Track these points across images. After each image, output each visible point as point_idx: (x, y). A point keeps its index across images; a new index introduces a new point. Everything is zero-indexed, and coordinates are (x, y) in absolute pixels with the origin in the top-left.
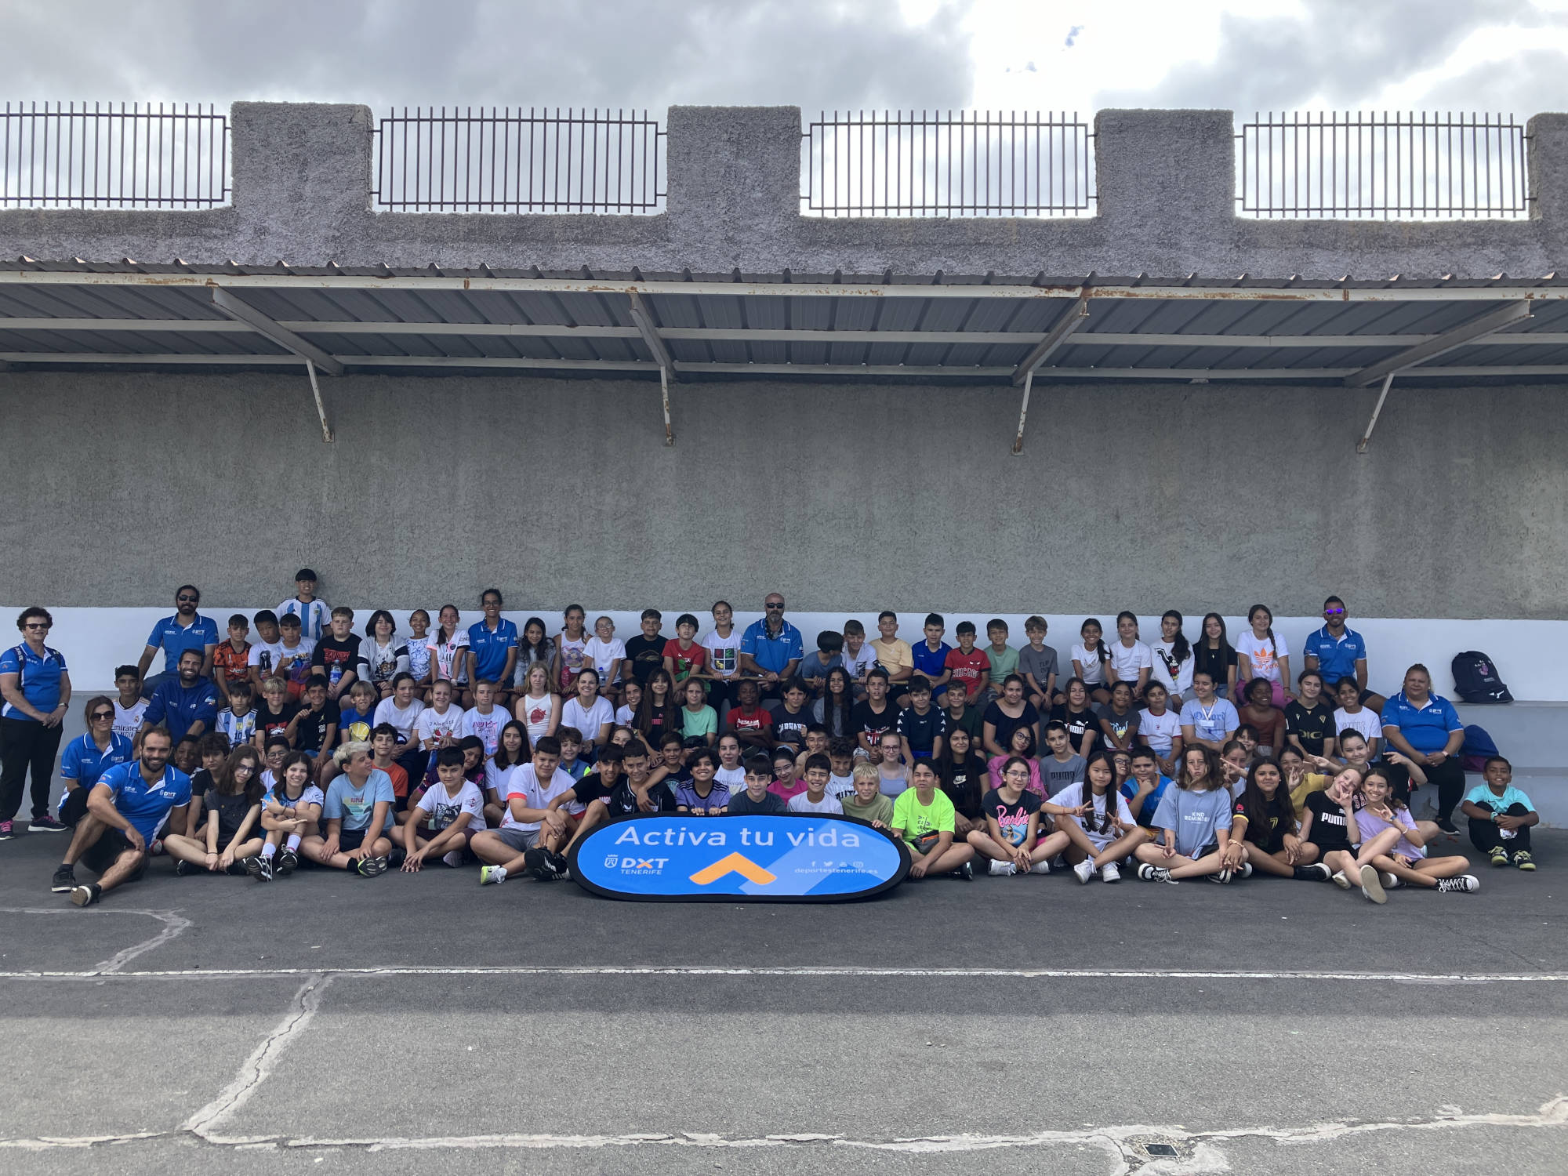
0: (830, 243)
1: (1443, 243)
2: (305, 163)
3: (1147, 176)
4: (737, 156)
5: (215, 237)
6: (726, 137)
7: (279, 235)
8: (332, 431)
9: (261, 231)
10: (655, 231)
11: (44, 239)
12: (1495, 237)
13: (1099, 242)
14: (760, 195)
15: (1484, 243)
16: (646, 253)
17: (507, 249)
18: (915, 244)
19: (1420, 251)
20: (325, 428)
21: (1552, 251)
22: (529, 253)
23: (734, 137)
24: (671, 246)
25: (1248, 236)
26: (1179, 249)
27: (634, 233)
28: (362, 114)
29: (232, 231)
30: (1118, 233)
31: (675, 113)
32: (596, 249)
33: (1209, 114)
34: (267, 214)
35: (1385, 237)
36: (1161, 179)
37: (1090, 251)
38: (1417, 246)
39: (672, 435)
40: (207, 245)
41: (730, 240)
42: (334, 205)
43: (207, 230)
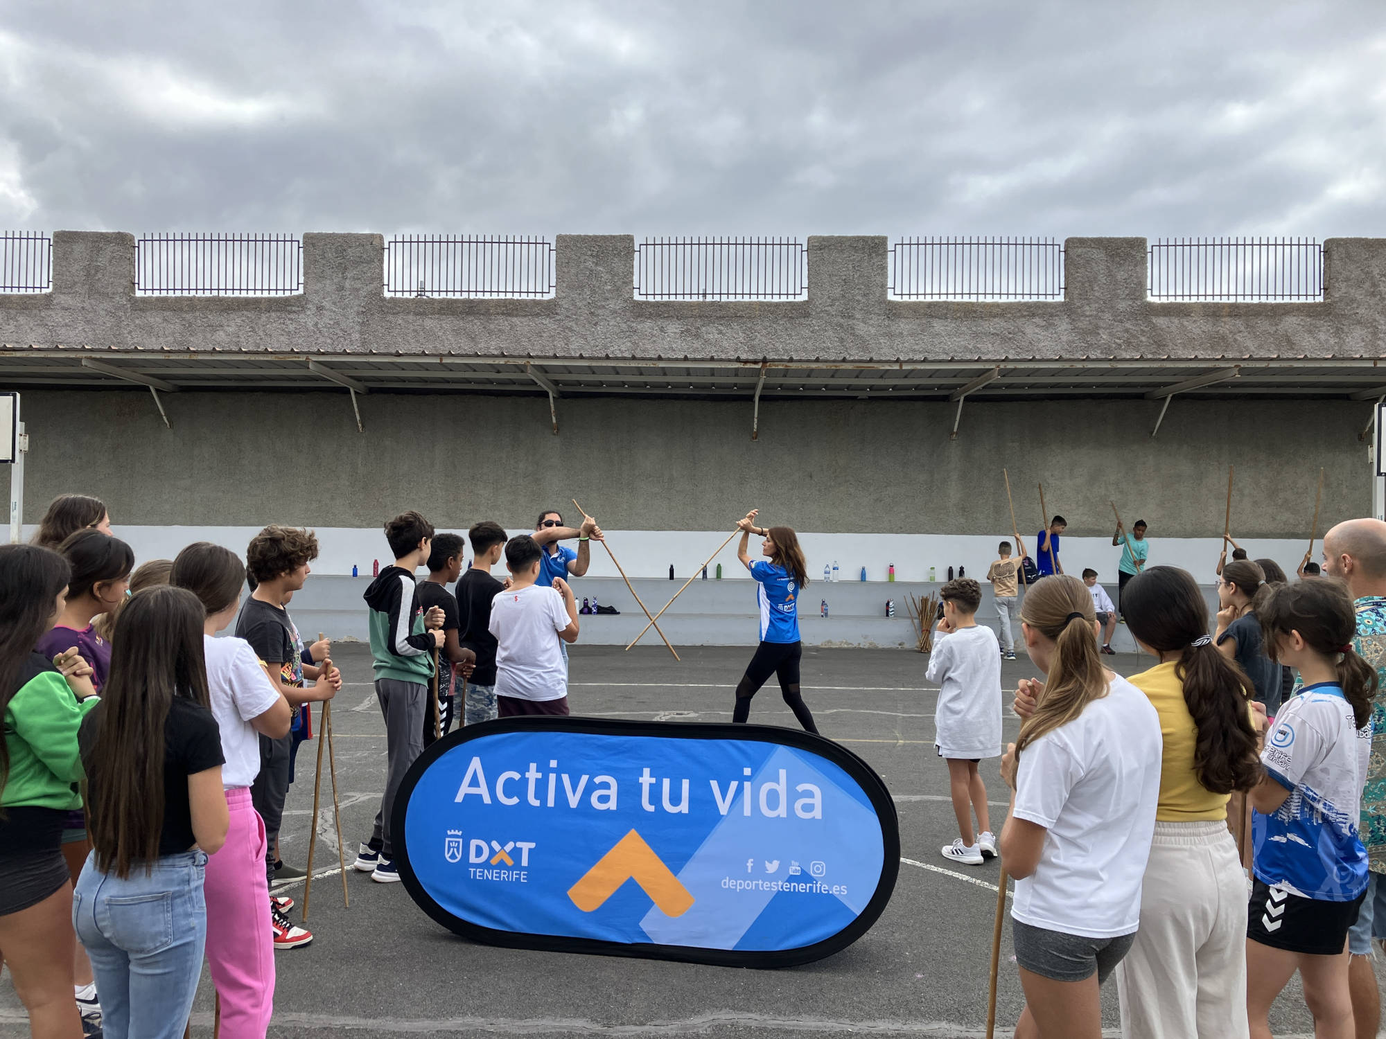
0: (650, 316)
1: (1009, 315)
2: (346, 269)
3: (836, 276)
4: (597, 264)
5: (294, 312)
6: (589, 253)
7: (331, 311)
8: (363, 426)
9: (320, 308)
10: (548, 309)
11: (197, 314)
12: (1040, 312)
13: (807, 315)
14: (609, 287)
15: (1034, 315)
16: (544, 321)
17: (463, 319)
18: (700, 317)
19: (996, 320)
20: (360, 425)
21: (1073, 320)
22: (476, 321)
23: (594, 253)
24: (558, 317)
25: (895, 311)
26: (854, 319)
27: (537, 310)
28: (378, 240)
29: (304, 309)
30: (818, 310)
31: (560, 239)
32: (514, 319)
33: (873, 238)
34: (324, 298)
35: (975, 312)
36: (844, 277)
37: (802, 320)
38: (995, 317)
39: (558, 429)
40: (289, 316)
41: (592, 313)
42: (362, 293)
43: (289, 308)
